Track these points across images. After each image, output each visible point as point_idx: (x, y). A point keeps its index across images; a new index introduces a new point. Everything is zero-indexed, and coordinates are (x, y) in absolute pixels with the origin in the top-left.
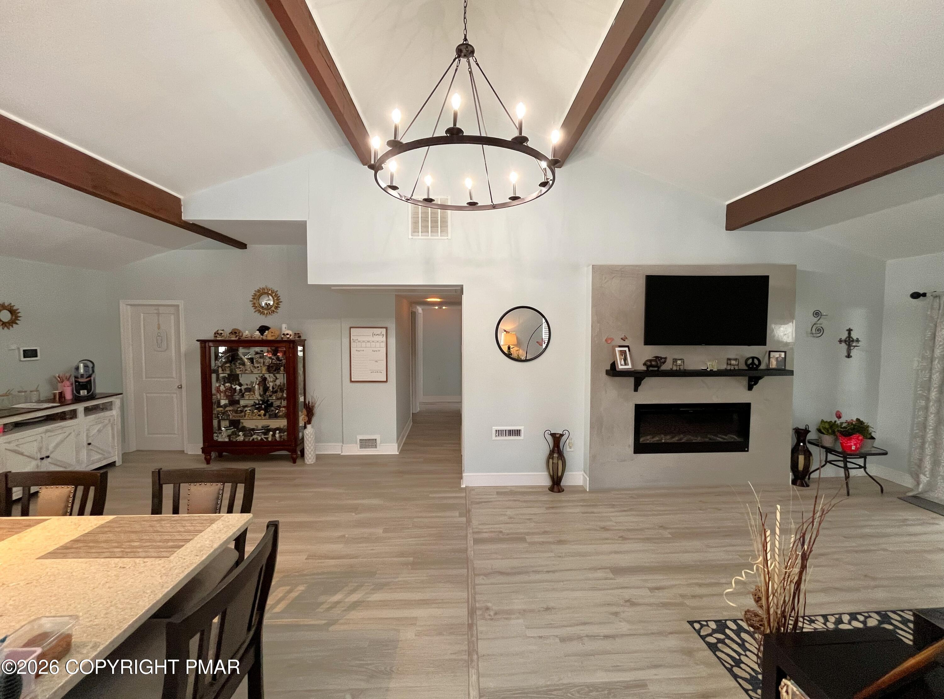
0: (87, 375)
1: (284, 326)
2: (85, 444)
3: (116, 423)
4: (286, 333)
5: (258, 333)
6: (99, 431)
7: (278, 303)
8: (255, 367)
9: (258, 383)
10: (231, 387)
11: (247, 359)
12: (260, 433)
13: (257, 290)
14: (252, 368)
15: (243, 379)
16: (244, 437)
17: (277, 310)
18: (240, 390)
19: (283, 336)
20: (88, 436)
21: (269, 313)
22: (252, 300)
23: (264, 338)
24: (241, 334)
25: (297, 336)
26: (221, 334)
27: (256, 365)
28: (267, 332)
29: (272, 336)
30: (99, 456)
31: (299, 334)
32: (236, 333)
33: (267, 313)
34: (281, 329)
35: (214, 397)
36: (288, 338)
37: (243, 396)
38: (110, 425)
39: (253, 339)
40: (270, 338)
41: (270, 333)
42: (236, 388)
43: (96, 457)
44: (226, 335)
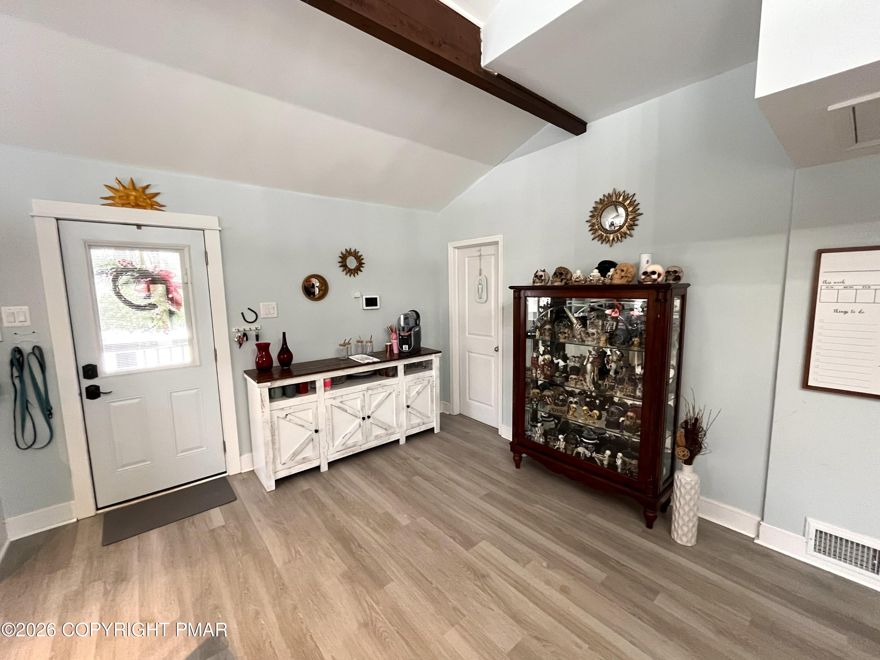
0: (407, 328)
1: (645, 258)
2: (405, 407)
3: (434, 385)
4: (649, 270)
5: (596, 273)
6: (418, 393)
7: (634, 218)
8: (588, 333)
9: (591, 360)
10: (552, 361)
11: (577, 318)
12: (589, 444)
13: (598, 200)
14: (583, 335)
15: (571, 350)
16: (566, 443)
17: (632, 232)
18: (565, 367)
19: (643, 277)
20: (407, 398)
21: (618, 239)
22: (589, 219)
23: (608, 281)
24: (569, 276)
25: (671, 278)
26: (541, 276)
27: (591, 330)
28: (612, 270)
29: (622, 277)
30: (418, 421)
31: (675, 272)
32: (561, 274)
33: (613, 239)
34: (637, 266)
35: (528, 373)
36: (655, 280)
37: (567, 379)
38: (429, 386)
39: (588, 283)
40: (617, 281)
41: (618, 271)
42: (558, 363)
43: (416, 421)
44: (547, 278)
